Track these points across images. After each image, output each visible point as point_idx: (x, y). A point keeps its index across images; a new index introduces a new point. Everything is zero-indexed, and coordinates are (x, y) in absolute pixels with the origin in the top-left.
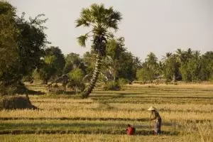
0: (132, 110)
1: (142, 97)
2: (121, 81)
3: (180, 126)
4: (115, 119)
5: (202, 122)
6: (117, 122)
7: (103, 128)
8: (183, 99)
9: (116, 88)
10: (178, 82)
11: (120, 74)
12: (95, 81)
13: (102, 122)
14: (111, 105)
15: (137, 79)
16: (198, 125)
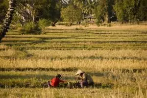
0: (55, 58)
1: (67, 42)
2: (41, 22)
3: (113, 77)
4: (35, 69)
5: (140, 71)
6: (37, 73)
7: (19, 80)
8: (118, 44)
9: (36, 30)
10: (112, 23)
11: (41, 14)
12: (9, 22)
13: (19, 73)
14: (30, 52)
15: (61, 20)
16: (136, 75)
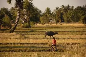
0: (38, 39)
1: (43, 32)
2: (31, 23)
3: (63, 47)
4: (29, 44)
5: (75, 44)
6: (30, 45)
7: (22, 48)
8: (65, 32)
9: (29, 27)
10: (63, 23)
11: (31, 19)
12: (17, 23)
13: (22, 45)
14: (27, 36)
15: (40, 22)
16: (73, 46)
